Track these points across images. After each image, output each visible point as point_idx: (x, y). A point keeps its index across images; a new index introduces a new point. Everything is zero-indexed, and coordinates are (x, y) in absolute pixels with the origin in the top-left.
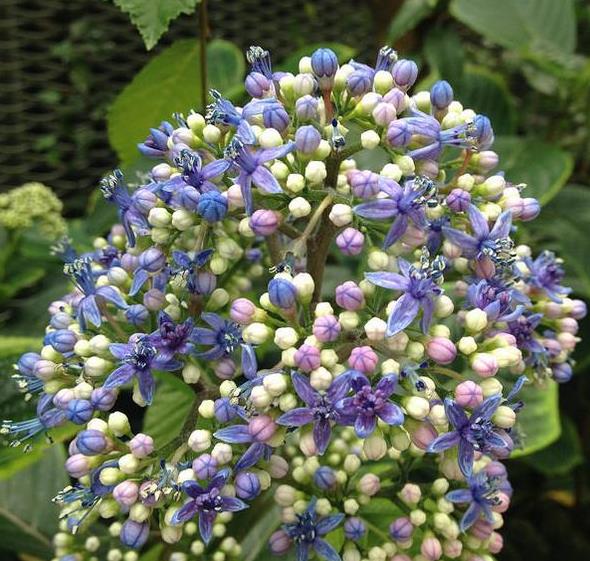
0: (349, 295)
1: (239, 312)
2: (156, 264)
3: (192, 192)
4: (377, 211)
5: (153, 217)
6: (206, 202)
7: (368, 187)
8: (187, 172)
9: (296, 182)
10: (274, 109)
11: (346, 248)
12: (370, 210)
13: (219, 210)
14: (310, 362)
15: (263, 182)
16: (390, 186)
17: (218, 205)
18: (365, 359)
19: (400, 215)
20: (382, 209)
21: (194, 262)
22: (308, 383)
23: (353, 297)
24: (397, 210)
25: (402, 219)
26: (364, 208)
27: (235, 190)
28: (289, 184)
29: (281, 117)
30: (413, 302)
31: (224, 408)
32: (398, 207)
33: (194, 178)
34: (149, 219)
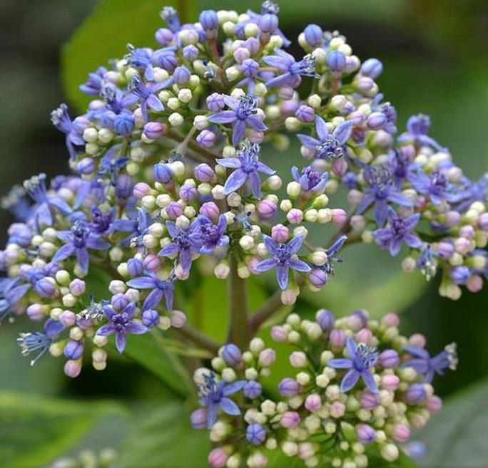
0: (202, 171)
1: (138, 190)
2: (88, 168)
3: (111, 115)
4: (223, 118)
5: (87, 135)
6: (119, 120)
7: (214, 103)
8: (110, 102)
9: (173, 102)
10: (165, 56)
11: (201, 142)
12: (218, 118)
13: (128, 125)
14: (174, 211)
15: (153, 105)
16: (233, 103)
17: (127, 122)
18: (209, 209)
19: (239, 121)
20: (227, 117)
21: (115, 165)
22: (174, 225)
23: (204, 172)
24: (236, 118)
25: (240, 124)
26: (215, 117)
27: (138, 112)
28: (168, 104)
29: (170, 62)
30: (243, 174)
31: (133, 263)
32: (237, 116)
33: (114, 106)
34: (84, 136)
